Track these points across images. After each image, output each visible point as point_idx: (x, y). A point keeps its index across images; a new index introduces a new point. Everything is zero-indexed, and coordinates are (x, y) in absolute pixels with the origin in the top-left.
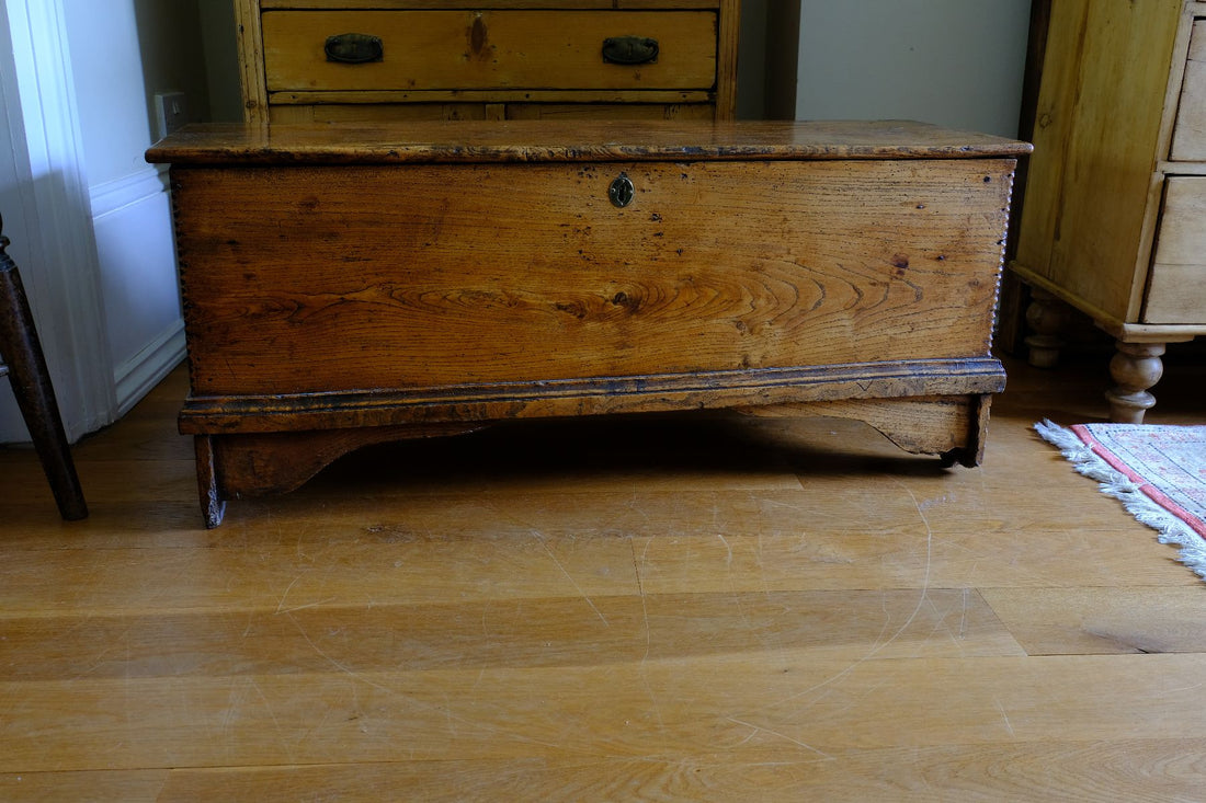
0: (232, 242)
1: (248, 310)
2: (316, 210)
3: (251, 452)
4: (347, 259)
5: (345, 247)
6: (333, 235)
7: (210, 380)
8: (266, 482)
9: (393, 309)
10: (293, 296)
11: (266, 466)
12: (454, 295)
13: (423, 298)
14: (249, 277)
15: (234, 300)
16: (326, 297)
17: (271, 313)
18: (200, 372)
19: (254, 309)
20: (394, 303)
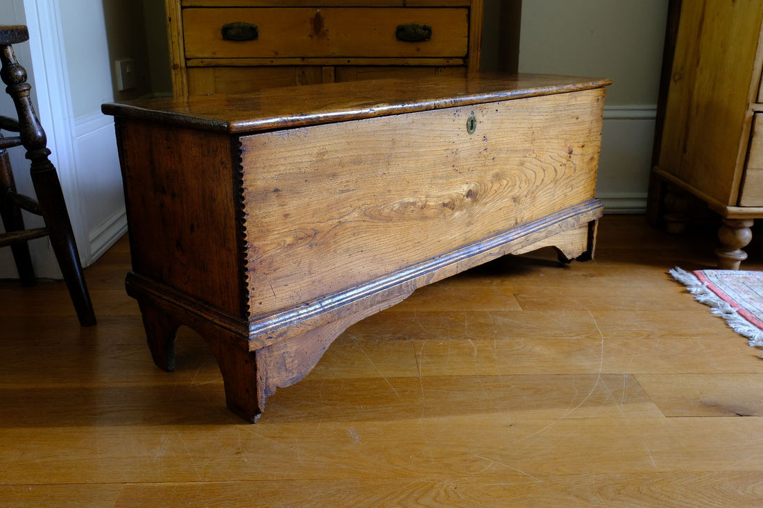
0: (276, 190)
1: (285, 241)
2: (325, 157)
3: (284, 353)
4: (342, 192)
5: (342, 182)
6: (334, 175)
7: (261, 303)
8: (293, 373)
9: (366, 224)
10: (312, 226)
11: (293, 361)
12: (397, 206)
13: (381, 212)
14: (286, 216)
15: (277, 236)
16: (330, 222)
17: (299, 241)
18: (253, 299)
19: (289, 240)
20: (367, 219)
